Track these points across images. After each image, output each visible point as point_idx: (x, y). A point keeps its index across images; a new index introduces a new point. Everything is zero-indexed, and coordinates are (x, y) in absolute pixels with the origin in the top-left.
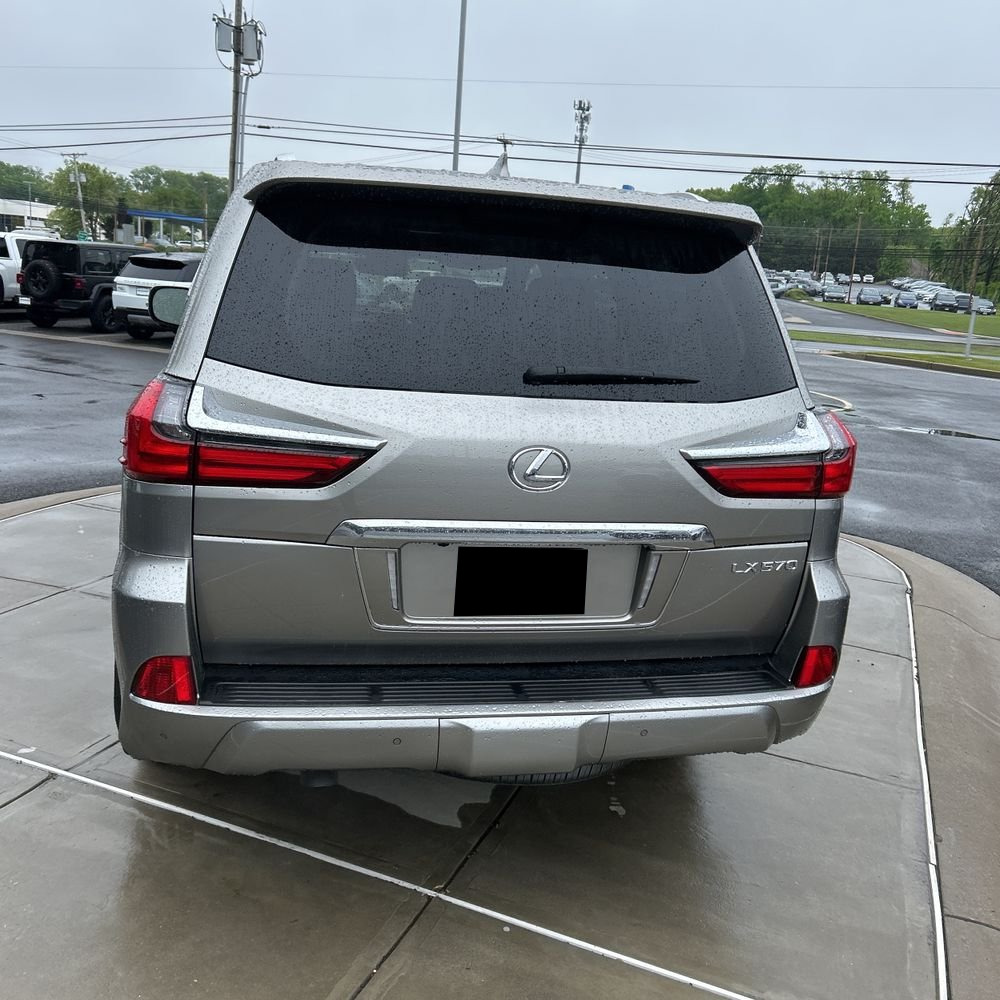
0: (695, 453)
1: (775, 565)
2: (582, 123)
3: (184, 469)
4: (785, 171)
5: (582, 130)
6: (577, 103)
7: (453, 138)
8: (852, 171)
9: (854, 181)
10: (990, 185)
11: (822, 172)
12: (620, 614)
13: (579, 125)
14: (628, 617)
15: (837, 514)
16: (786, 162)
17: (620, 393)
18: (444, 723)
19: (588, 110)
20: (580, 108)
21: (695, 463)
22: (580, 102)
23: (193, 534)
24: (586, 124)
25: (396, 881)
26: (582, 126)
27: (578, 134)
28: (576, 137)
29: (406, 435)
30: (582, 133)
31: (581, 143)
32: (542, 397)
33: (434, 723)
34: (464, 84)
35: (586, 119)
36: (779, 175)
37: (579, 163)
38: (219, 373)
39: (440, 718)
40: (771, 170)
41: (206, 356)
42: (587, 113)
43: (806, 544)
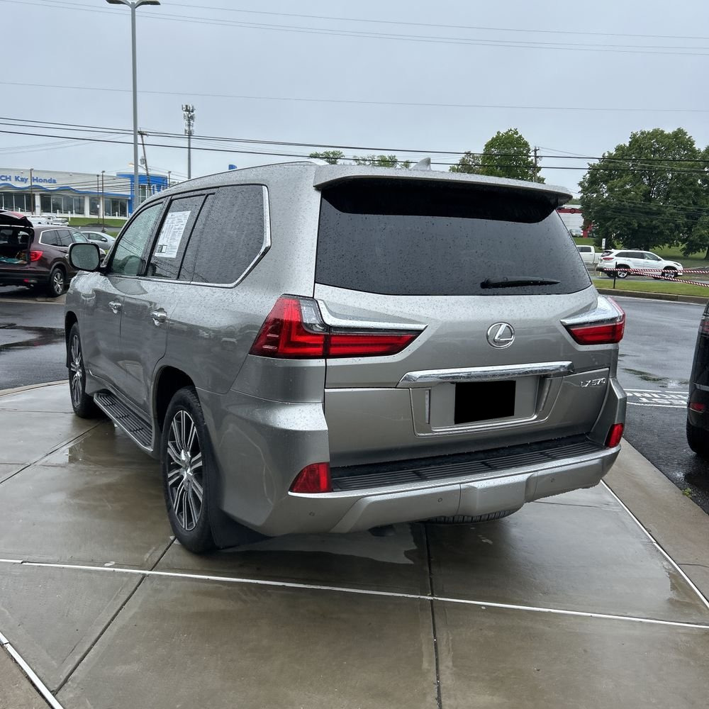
0: (568, 321)
1: (597, 381)
2: (189, 120)
3: (320, 350)
4: (331, 156)
5: (189, 125)
6: (184, 107)
7: (133, 132)
8: (374, 156)
9: (376, 162)
10: (459, 165)
11: (355, 157)
12: (530, 416)
13: (187, 122)
14: (535, 417)
15: (616, 351)
16: (332, 150)
17: (528, 291)
18: (463, 486)
19: (192, 112)
20: (187, 110)
21: (568, 327)
22: (187, 106)
23: (325, 388)
24: (192, 122)
25: (405, 595)
26: (189, 123)
27: (187, 128)
28: (186, 131)
29: (437, 321)
30: (189, 128)
31: (190, 134)
32: (494, 295)
33: (457, 487)
34: (138, 94)
35: (192, 118)
36: (328, 158)
37: (189, 148)
38: (327, 292)
39: (460, 484)
40: (322, 155)
41: (315, 282)
42: (192, 114)
43: (608, 369)
